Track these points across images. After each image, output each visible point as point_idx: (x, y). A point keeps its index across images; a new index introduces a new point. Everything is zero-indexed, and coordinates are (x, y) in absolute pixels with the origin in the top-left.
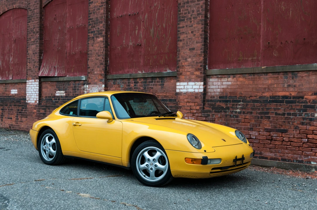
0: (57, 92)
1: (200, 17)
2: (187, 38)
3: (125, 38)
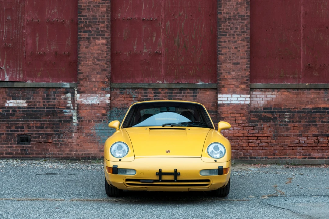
0: (8, 102)
1: (245, 35)
2: (229, 53)
3: (136, 43)
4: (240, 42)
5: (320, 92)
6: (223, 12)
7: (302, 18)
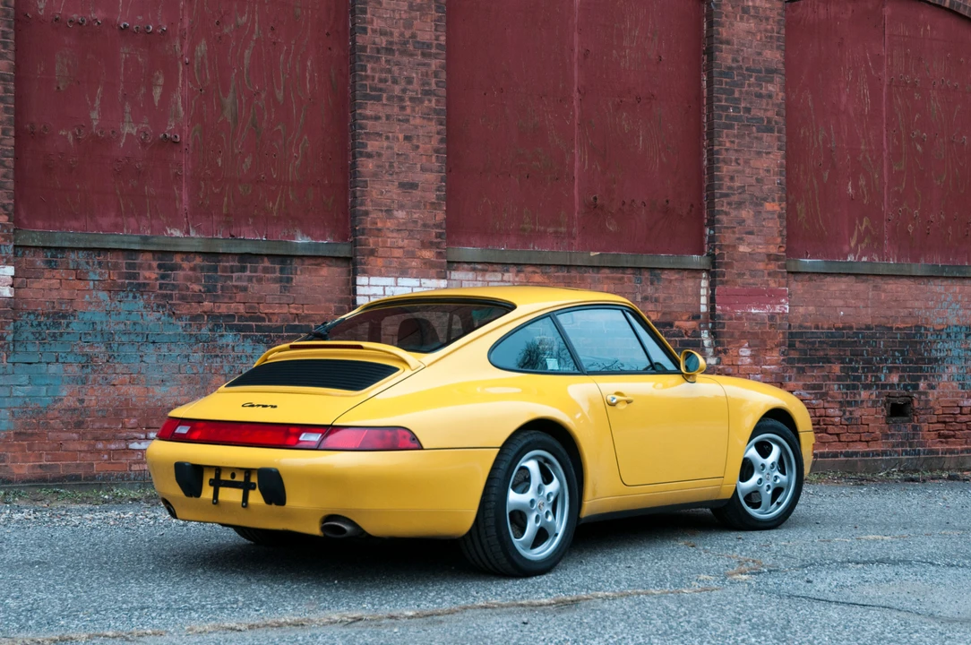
1: (434, 101)
2: (389, 151)
3: (98, 102)
4: (418, 121)
5: (623, 278)
6: (372, 29)
7: (576, 65)
